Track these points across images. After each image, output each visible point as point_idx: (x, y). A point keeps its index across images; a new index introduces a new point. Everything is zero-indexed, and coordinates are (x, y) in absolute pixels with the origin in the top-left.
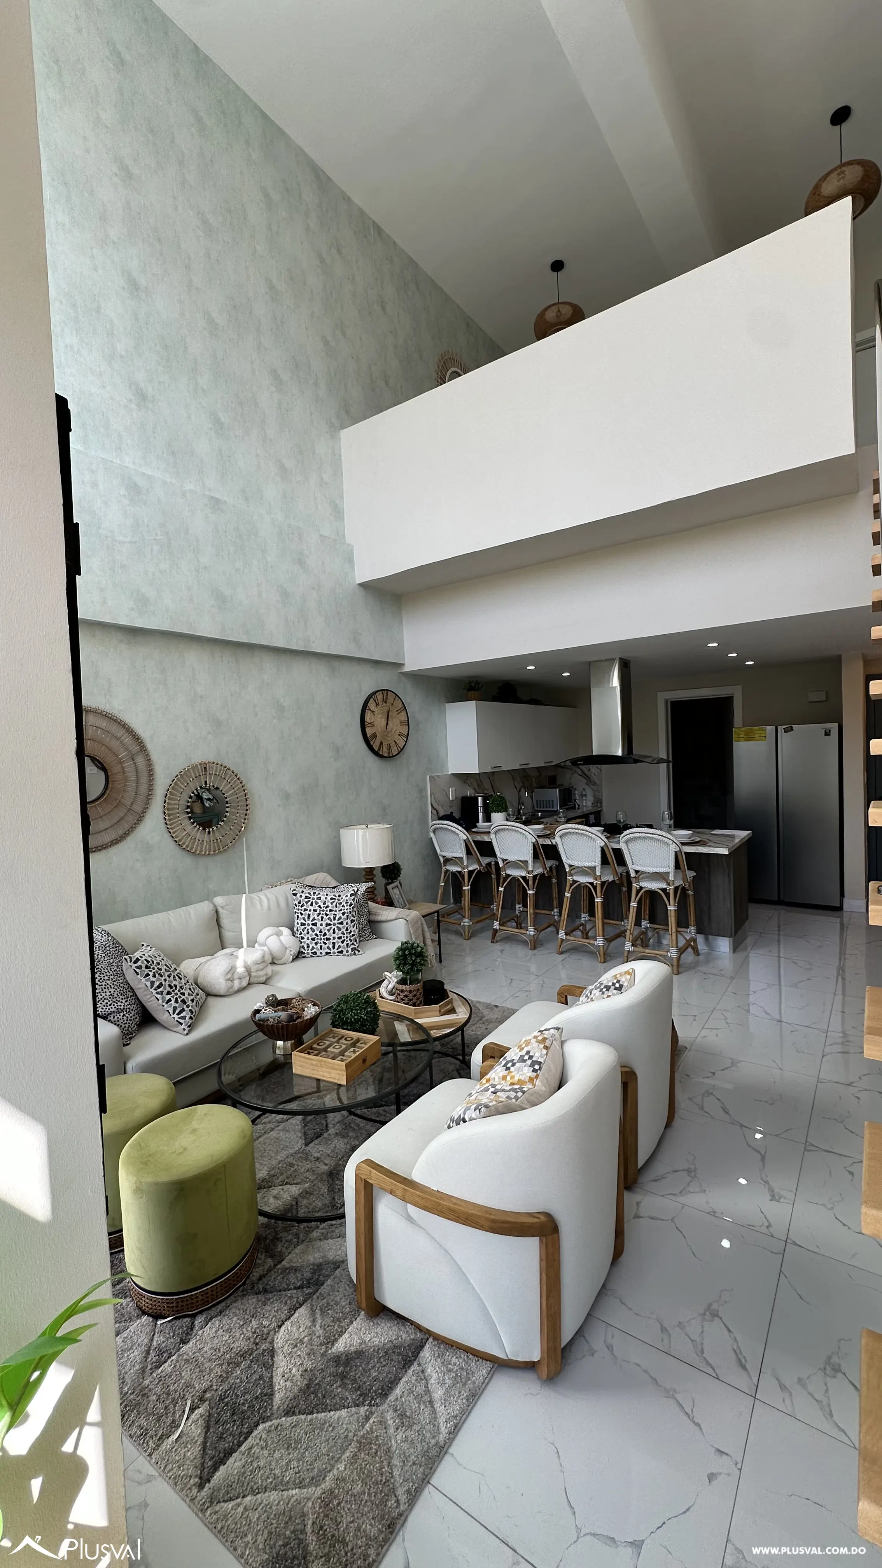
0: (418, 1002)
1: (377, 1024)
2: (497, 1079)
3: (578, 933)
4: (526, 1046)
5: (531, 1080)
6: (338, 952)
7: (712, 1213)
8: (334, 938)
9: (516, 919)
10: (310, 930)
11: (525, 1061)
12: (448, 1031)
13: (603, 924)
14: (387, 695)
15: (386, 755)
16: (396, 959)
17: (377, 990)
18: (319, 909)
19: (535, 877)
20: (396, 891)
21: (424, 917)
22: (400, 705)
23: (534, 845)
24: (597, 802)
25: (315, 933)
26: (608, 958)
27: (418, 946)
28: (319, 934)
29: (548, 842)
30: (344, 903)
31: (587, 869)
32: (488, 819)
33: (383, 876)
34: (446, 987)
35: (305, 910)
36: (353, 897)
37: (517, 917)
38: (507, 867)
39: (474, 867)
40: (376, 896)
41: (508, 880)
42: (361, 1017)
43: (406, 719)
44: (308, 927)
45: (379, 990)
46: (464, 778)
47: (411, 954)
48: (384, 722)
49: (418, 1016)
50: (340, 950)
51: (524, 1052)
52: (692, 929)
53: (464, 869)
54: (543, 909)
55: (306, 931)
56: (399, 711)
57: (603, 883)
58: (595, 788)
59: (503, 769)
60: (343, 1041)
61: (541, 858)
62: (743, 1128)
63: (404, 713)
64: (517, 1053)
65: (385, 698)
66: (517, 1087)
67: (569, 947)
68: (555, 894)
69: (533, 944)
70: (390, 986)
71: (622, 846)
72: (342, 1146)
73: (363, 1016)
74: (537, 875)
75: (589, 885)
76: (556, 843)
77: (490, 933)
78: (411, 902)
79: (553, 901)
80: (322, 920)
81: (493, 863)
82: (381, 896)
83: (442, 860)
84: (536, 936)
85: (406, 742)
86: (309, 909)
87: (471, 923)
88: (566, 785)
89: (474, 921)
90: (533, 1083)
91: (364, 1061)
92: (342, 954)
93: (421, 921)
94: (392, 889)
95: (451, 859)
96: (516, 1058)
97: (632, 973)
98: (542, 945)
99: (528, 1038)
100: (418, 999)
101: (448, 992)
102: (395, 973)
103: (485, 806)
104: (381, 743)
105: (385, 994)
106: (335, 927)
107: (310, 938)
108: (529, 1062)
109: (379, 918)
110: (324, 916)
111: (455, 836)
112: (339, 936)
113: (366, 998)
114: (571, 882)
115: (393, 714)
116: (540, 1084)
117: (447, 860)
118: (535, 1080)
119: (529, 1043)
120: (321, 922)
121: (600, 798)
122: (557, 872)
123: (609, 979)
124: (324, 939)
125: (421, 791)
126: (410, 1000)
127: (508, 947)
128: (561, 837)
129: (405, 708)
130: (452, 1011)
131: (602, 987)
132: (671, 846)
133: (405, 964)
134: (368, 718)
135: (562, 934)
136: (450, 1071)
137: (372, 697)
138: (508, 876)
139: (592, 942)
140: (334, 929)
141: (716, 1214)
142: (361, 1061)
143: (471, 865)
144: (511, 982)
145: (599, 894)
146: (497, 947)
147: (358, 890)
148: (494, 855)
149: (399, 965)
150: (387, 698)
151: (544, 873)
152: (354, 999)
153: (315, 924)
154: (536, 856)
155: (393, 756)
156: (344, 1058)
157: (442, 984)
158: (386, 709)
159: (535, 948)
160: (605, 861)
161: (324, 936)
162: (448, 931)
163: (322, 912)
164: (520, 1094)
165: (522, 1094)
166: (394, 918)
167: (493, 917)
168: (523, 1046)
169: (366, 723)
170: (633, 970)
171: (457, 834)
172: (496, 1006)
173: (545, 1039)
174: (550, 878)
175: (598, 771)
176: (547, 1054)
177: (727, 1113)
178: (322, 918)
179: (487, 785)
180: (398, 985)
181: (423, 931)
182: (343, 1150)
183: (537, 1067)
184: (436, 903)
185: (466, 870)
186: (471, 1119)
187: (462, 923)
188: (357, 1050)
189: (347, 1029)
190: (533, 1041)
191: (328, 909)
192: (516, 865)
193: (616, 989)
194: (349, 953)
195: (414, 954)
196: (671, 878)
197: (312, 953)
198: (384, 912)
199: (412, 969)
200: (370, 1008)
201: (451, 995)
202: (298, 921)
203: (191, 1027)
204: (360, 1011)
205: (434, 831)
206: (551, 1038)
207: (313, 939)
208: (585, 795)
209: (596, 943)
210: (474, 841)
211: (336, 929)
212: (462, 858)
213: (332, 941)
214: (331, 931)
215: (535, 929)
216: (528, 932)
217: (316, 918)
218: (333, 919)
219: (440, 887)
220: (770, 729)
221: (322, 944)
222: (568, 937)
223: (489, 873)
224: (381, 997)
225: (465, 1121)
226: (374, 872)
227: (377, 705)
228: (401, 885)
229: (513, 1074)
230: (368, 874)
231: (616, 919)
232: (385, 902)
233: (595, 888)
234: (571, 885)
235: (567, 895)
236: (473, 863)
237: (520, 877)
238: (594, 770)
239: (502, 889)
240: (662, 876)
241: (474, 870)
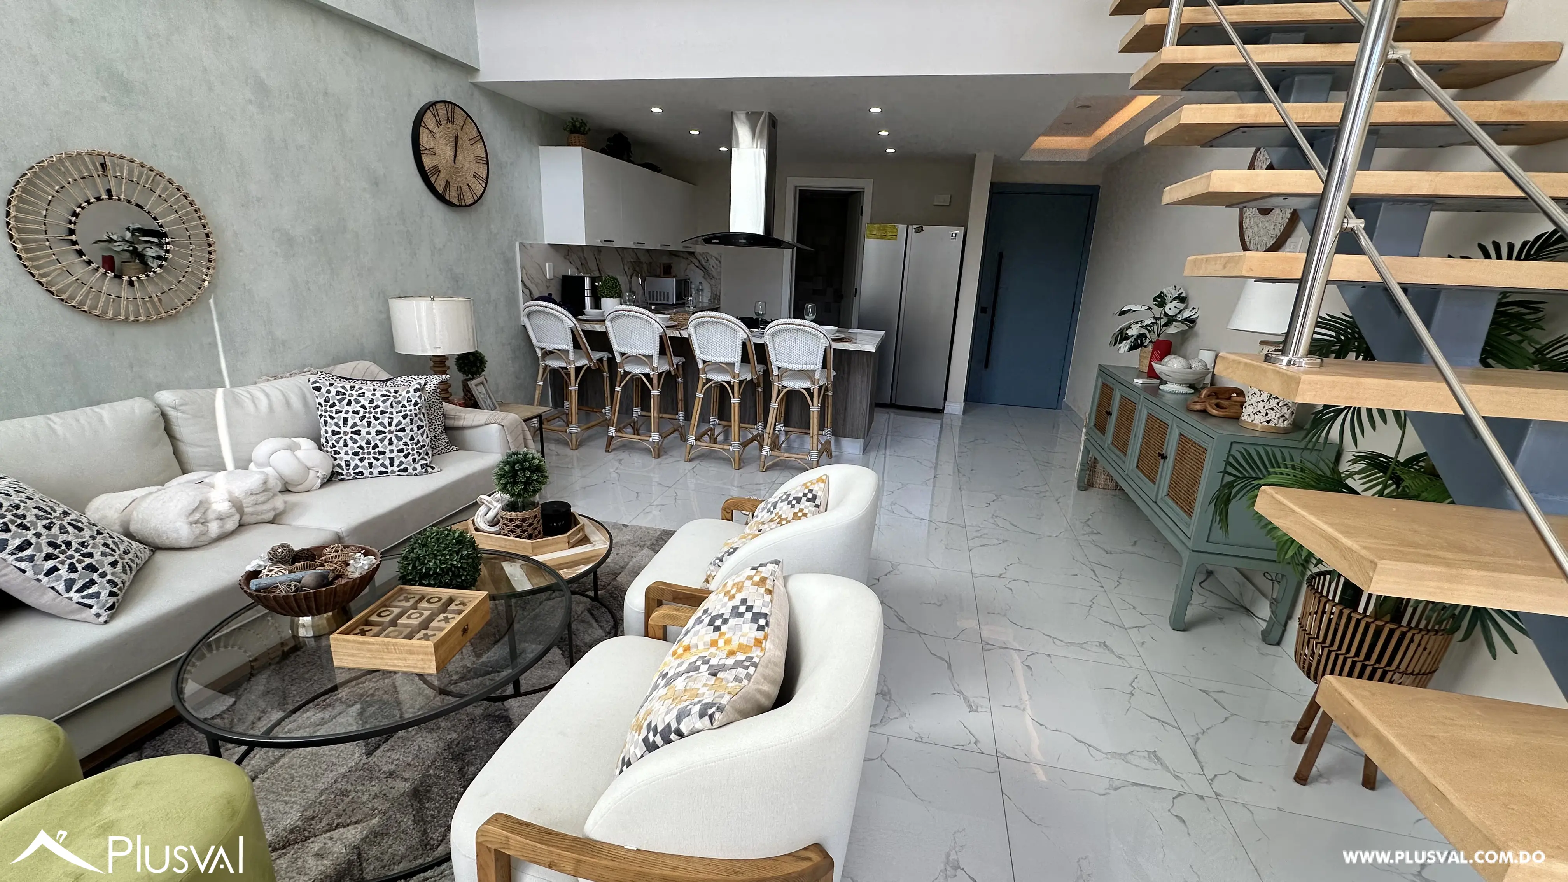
0: (536, 532)
1: (478, 571)
2: (701, 646)
3: (706, 438)
4: (739, 590)
5: (758, 642)
6: (399, 471)
7: (920, 740)
8: (392, 451)
9: (632, 424)
10: (349, 442)
11: (741, 615)
12: (584, 568)
13: (740, 427)
14: (453, 112)
15: (456, 202)
16: (501, 477)
17: (470, 521)
18: (362, 410)
19: (660, 375)
20: (481, 389)
21: (525, 421)
22: (475, 133)
23: (661, 337)
24: (715, 299)
25: (358, 445)
26: (742, 464)
27: (533, 458)
28: (365, 446)
29: (676, 334)
30: (405, 402)
31: (724, 366)
32: (597, 305)
33: (460, 370)
34: (573, 510)
35: (338, 412)
36: (418, 394)
37: (634, 423)
38: (626, 363)
39: (583, 362)
40: (451, 395)
41: (627, 379)
42: (452, 565)
43: (484, 156)
44: (344, 437)
45: (473, 521)
46: (566, 251)
47: (523, 469)
48: (450, 153)
49: (536, 551)
50: (402, 467)
51: (737, 602)
52: (828, 431)
53: (570, 364)
54: (666, 413)
55: (342, 443)
56: (473, 141)
57: (741, 382)
58: (713, 282)
59: (615, 245)
60: (424, 604)
61: (668, 353)
62: (922, 635)
63: (480, 145)
64: (726, 604)
65: (450, 115)
66: (741, 657)
67: (697, 454)
68: (681, 395)
69: (656, 450)
70: (491, 514)
71: (767, 339)
72: (430, 745)
73: (455, 563)
74: (662, 373)
75: (725, 384)
76: (689, 335)
77: (603, 442)
78: (501, 404)
79: (677, 404)
80: (369, 426)
81: (605, 359)
82: (458, 392)
83: (539, 353)
84: (660, 443)
85: (485, 188)
86: (344, 411)
87: (579, 430)
88: (682, 276)
89: (583, 428)
90: (761, 647)
91: (465, 631)
92: (406, 474)
93: (523, 428)
94: (476, 385)
95: (554, 352)
96: (727, 612)
97: (825, 480)
98: (666, 452)
99: (737, 581)
100: (535, 529)
101: (577, 516)
102: (498, 495)
103: (593, 288)
104: (448, 183)
105: (482, 526)
106: (392, 436)
107: (350, 452)
108: (749, 615)
109: (461, 423)
110: (372, 420)
111: (559, 323)
112: (401, 447)
113: (459, 536)
114: (704, 381)
115: (464, 142)
116: (772, 647)
117: (547, 353)
118: (764, 642)
119: (742, 587)
120: (368, 429)
121: (718, 294)
122: (683, 370)
123: (799, 488)
124: (374, 453)
125: (509, 262)
126: (524, 531)
127: (624, 455)
128: (695, 327)
129: (482, 138)
130: (585, 540)
131: (790, 499)
132: (822, 340)
133: (515, 483)
134: (425, 139)
135: (691, 440)
136: (579, 613)
137: (428, 108)
138: (627, 373)
139: (726, 447)
140: (391, 438)
141: (924, 740)
142: (460, 633)
143: (578, 360)
144: (637, 496)
145: (736, 394)
146: (611, 455)
147: (426, 384)
148: (608, 348)
149: (505, 485)
150: (453, 117)
151: (670, 371)
152: (438, 539)
153: (358, 433)
154: (662, 352)
155: (466, 206)
156: (430, 632)
157: (568, 506)
158: (453, 133)
159: (659, 457)
160: (745, 359)
161: (374, 448)
162: (550, 440)
163: (367, 415)
164: (751, 670)
165: (754, 669)
166: (482, 422)
167: (608, 423)
168: (733, 592)
169: (422, 148)
170: (827, 477)
171: (562, 320)
172: (626, 526)
173: (763, 580)
174: (676, 377)
175: (718, 262)
176: (771, 601)
177: (903, 622)
178: (369, 424)
179: (593, 265)
180: (504, 513)
181: (525, 439)
182: (433, 752)
183: (762, 622)
184: (532, 404)
185: (572, 366)
186: (693, 732)
187: (568, 431)
188: (450, 616)
189: (429, 585)
190: (748, 583)
191: (379, 410)
192: (637, 359)
193: (808, 500)
194: (416, 472)
195: (528, 469)
196: (817, 376)
197: (357, 474)
198: (467, 415)
199: (525, 490)
200: (467, 549)
201: (582, 520)
202: (327, 428)
203: (114, 610)
204: (451, 555)
205: (529, 315)
206: (771, 578)
207: (356, 454)
208: (702, 290)
209: (731, 448)
210: (583, 331)
211: (394, 439)
212: (567, 351)
213: (388, 455)
214: (386, 442)
215: (660, 435)
216: (651, 439)
217: (359, 423)
218: (387, 425)
219: (538, 388)
220: (902, 228)
221: (372, 460)
222: (699, 443)
223: (600, 371)
224: (477, 529)
225: (681, 735)
226: (447, 363)
227: (439, 123)
228: (487, 381)
229: (727, 636)
230: (439, 363)
231: (747, 422)
232: (464, 403)
233: (732, 387)
234: (704, 384)
235: (700, 395)
236: (581, 357)
237: (643, 374)
238: (712, 262)
239: (618, 389)
240: (807, 374)
241: (583, 366)
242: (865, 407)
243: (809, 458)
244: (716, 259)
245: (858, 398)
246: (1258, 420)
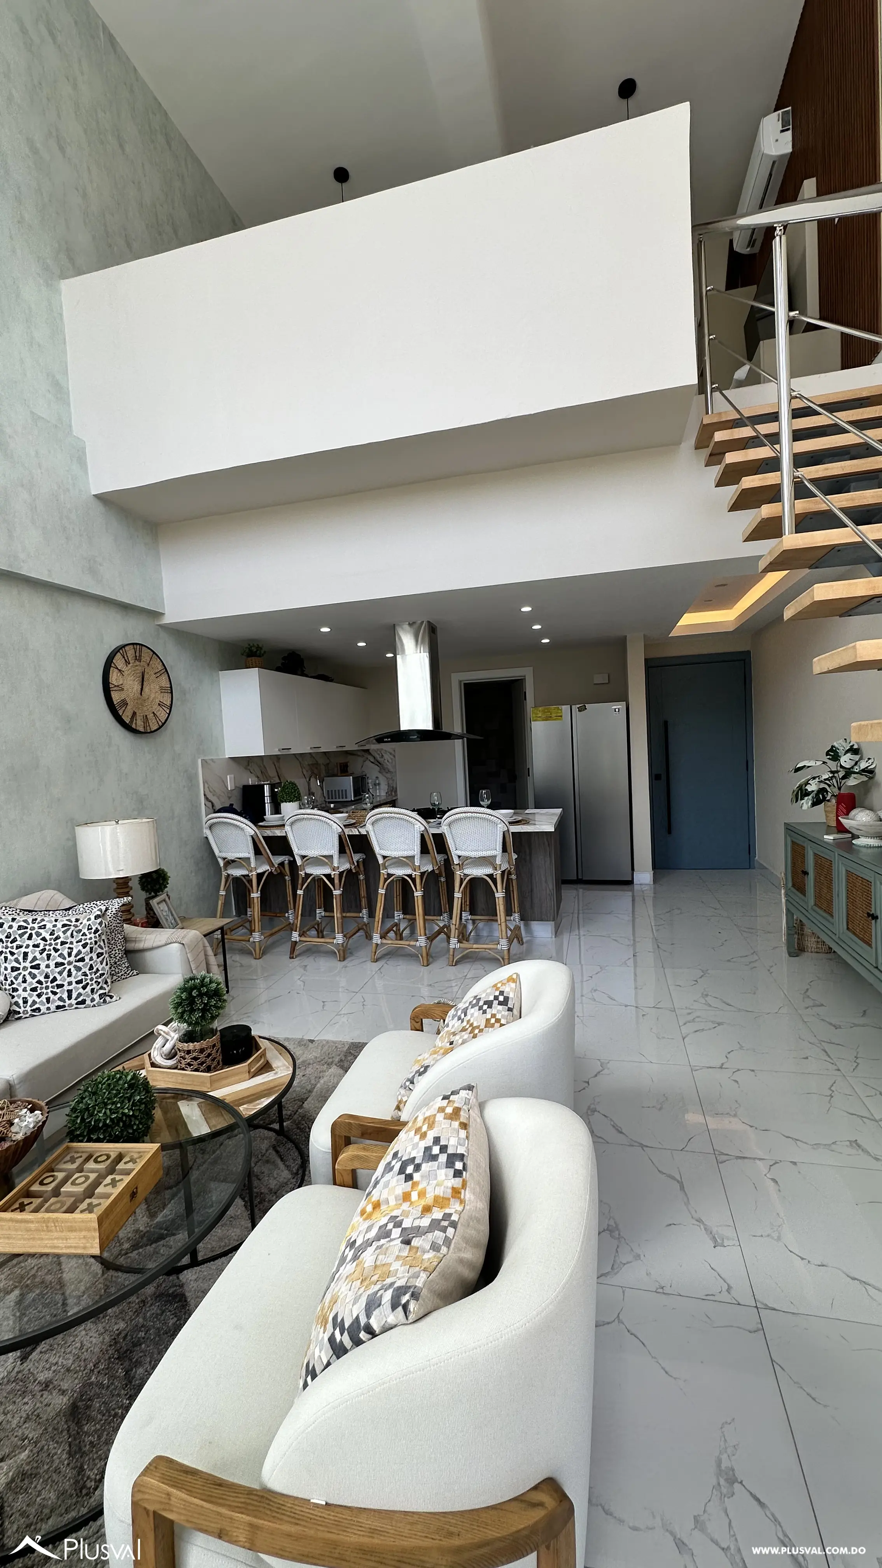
0: (215, 1063)
1: (150, 1116)
2: (392, 1202)
3: (391, 934)
4: (431, 1127)
5: (456, 1192)
6: (76, 1004)
7: (661, 1290)
8: (70, 984)
9: (316, 927)
10: (28, 978)
11: (434, 1158)
12: (266, 1102)
13: (425, 920)
14: (141, 651)
15: (142, 729)
16: (177, 1006)
17: (146, 1056)
18: (42, 943)
19: (341, 874)
20: (163, 906)
21: (205, 936)
22: (160, 667)
23: (340, 836)
24: (392, 791)
25: (36, 980)
26: (431, 960)
27: (211, 982)
28: (43, 980)
29: (355, 832)
30: (85, 931)
31: (404, 859)
32: (277, 810)
33: (143, 889)
34: (253, 1033)
35: (19, 947)
36: (99, 921)
37: (318, 925)
38: (308, 864)
39: (265, 868)
40: (133, 915)
41: (309, 880)
42: (123, 1114)
43: (169, 686)
44: (24, 973)
45: (149, 1055)
46: (246, 763)
47: (201, 995)
48: (137, 687)
49: (216, 1085)
50: (80, 999)
51: (429, 1141)
52: (516, 916)
53: (251, 871)
54: (349, 912)
55: (20, 979)
56: (158, 674)
57: (422, 874)
58: (388, 775)
59: (292, 752)
60: (91, 1165)
61: (348, 851)
62: (644, 1148)
63: (164, 677)
64: (418, 1143)
65: (137, 655)
66: (437, 1214)
67: (384, 952)
68: (363, 893)
69: (341, 952)
70: (168, 1046)
71: (444, 829)
72: (94, 1341)
73: (126, 1111)
74: (343, 871)
75: (406, 877)
76: (367, 832)
77: (287, 947)
78: (183, 919)
79: (360, 901)
80: (48, 959)
81: (286, 862)
82: (140, 913)
83: (222, 863)
84: (345, 944)
85: (169, 714)
86: (25, 945)
87: (262, 937)
88: (358, 773)
89: (266, 935)
90: (460, 1198)
91: (133, 1195)
92: (83, 1006)
93: (204, 943)
94: (158, 904)
95: (235, 861)
96: (418, 1154)
98: (351, 953)
99: (428, 1114)
100: (213, 1060)
101: (258, 1039)
102: (174, 1024)
103: (273, 795)
104: (134, 714)
105: (159, 1060)
106: (71, 967)
107: (28, 989)
108: (443, 1158)
109: (140, 946)
110: (52, 952)
111: (240, 832)
112: (79, 978)
113: (132, 1079)
114: (386, 877)
115: (150, 676)
116: (472, 1197)
117: (229, 863)
118: (463, 1191)
119: (433, 1122)
120: (47, 962)
121: (395, 786)
122: (364, 866)
123: (488, 991)
124: (53, 987)
125: (191, 779)
126: (202, 1064)
127: (308, 961)
128: (373, 824)
129: (166, 671)
130: (267, 1067)
131: (481, 1003)
132: (499, 826)
133: (192, 1011)
134: (114, 678)
135: (376, 938)
136: (264, 1152)
137: (118, 651)
138: (308, 875)
139: (412, 943)
140: (70, 970)
141: (667, 1290)
142: (127, 1198)
143: (261, 865)
144: (323, 1006)
146: (296, 962)
147: (107, 909)
148: (288, 851)
149: (183, 1013)
150: (140, 656)
151: (351, 869)
152: (109, 1085)
153: (37, 967)
154: (342, 850)
155: (152, 732)
156: (95, 1201)
157: (248, 1029)
158: (140, 669)
159: (344, 959)
160: (424, 850)
161: (52, 982)
162: (233, 950)
163: (47, 948)
164: (450, 1231)
165: (454, 1230)
166: (163, 942)
167: (291, 928)
168: (425, 1128)
169: (111, 686)
170: (518, 975)
171: (242, 829)
172: (312, 1041)
173: (457, 1111)
174: (357, 874)
175: (392, 757)
176: (467, 1137)
177: (621, 1133)
178: (49, 956)
179: (272, 773)
180: (181, 1045)
181: (206, 955)
182: (97, 1350)
183: (459, 1165)
184: (215, 916)
185: (254, 873)
186: (386, 1329)
187: (251, 939)
188: (118, 1178)
189: (98, 1140)
190: (440, 1117)
191: (59, 941)
192: (317, 861)
193: (500, 1003)
194: (95, 1003)
195: (206, 994)
196: (498, 861)
197: (34, 1010)
198: (148, 937)
199: (203, 1017)
200: (139, 1094)
201: (263, 1044)
202: (7, 965)
204: (121, 1104)
205: (211, 827)
206: (465, 1107)
207: (34, 990)
208: (379, 784)
209: (418, 944)
210: (263, 837)
211: (73, 970)
212: (249, 858)
213: (66, 988)
214: (65, 974)
215: (344, 936)
216: (335, 941)
217: (38, 956)
218: (67, 956)
219: (221, 898)
220: (565, 708)
221: (50, 995)
222: (384, 941)
223: (281, 875)
224: (153, 1065)
225: (373, 1334)
226: (130, 884)
227: (127, 662)
228: (169, 898)
229: (420, 1187)
230: (121, 886)
231: (432, 914)
232: (147, 922)
233: (414, 880)
234: (386, 880)
235: (382, 891)
236: (263, 863)
237: (324, 875)
238: (386, 756)
239: (300, 892)
240: (487, 861)
241: (264, 873)
242: (551, 887)
243: (499, 947)
244: (391, 754)
245: (543, 879)
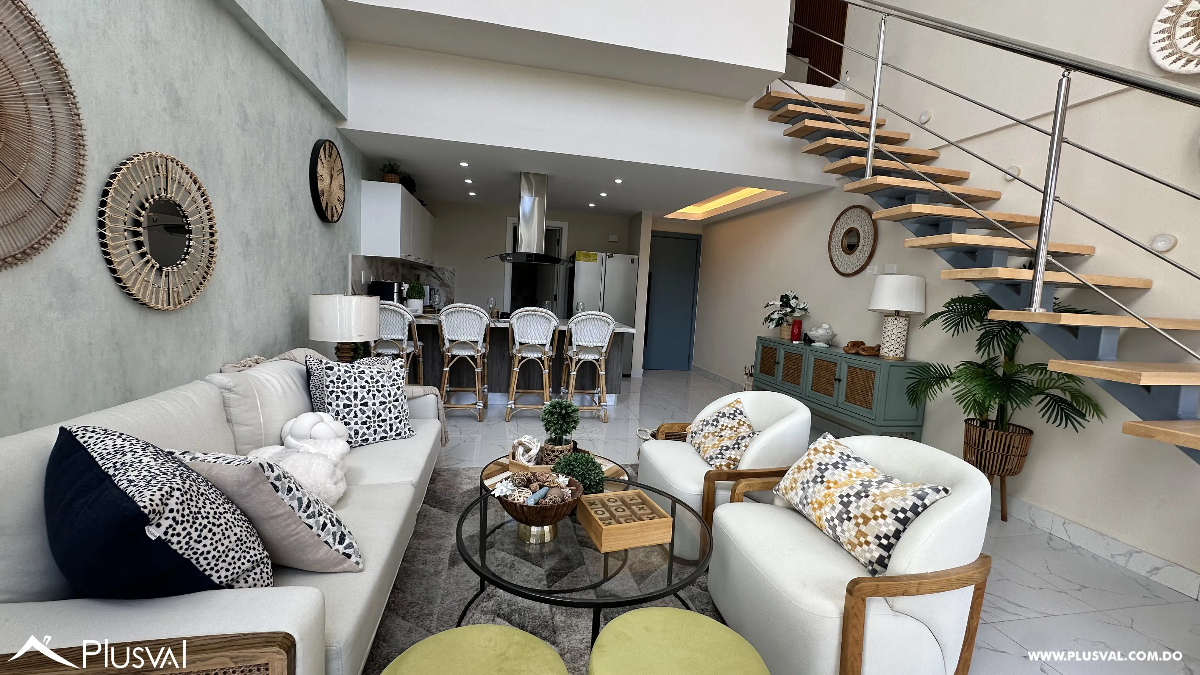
6: (395, 436)
8: (391, 419)
10: (359, 413)
15: (324, 217)
18: (367, 385)
19: (482, 356)
22: (340, 167)
23: (486, 327)
25: (366, 415)
28: (371, 415)
30: (395, 377)
31: (538, 346)
35: (349, 387)
36: (404, 369)
38: (458, 347)
41: (455, 360)
43: (344, 184)
44: (355, 409)
48: (329, 180)
50: (398, 432)
53: (403, 351)
55: (352, 414)
56: (339, 172)
57: (549, 358)
59: (411, 258)
63: (342, 177)
71: (571, 327)
75: (537, 359)
76: (511, 326)
80: (374, 399)
85: (343, 209)
86: (353, 386)
92: (400, 437)
97: (740, 401)
103: (400, 291)
104: (327, 204)
106: (390, 405)
107: (359, 422)
110: (376, 393)
111: (400, 317)
112: (396, 415)
114: (520, 359)
115: (335, 174)
120: (373, 401)
124: (379, 421)
125: (345, 269)
128: (517, 319)
129: (343, 171)
132: (611, 326)
137: (322, 145)
138: (454, 356)
140: (390, 407)
145: (546, 366)
150: (332, 152)
153: (366, 404)
155: (334, 222)
158: (331, 165)
160: (553, 341)
161: (378, 417)
163: (372, 389)
169: (318, 175)
178: (374, 396)
185: (405, 353)
191: (379, 384)
192: (463, 345)
194: (406, 435)
196: (604, 350)
197: (363, 441)
202: (339, 402)
207: (364, 423)
210: (416, 324)
211: (392, 408)
212: (403, 340)
213: (388, 422)
214: (387, 411)
217: (366, 396)
218: (387, 396)
221: (377, 428)
227: (325, 155)
230: (346, 350)
233: (543, 362)
234: (520, 361)
235: (516, 369)
236: (411, 346)
237: (468, 356)
238: (447, 274)
239: (446, 369)
240: (597, 349)
241: (411, 353)
243: (601, 408)
244: (451, 272)
246: (891, 354)
